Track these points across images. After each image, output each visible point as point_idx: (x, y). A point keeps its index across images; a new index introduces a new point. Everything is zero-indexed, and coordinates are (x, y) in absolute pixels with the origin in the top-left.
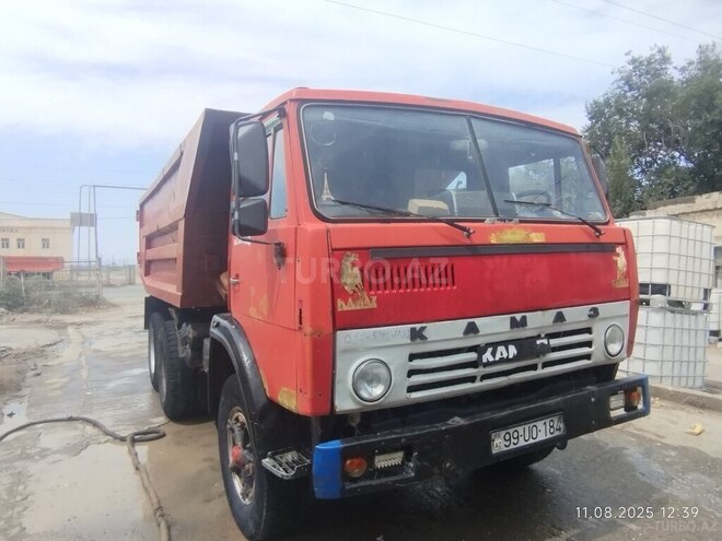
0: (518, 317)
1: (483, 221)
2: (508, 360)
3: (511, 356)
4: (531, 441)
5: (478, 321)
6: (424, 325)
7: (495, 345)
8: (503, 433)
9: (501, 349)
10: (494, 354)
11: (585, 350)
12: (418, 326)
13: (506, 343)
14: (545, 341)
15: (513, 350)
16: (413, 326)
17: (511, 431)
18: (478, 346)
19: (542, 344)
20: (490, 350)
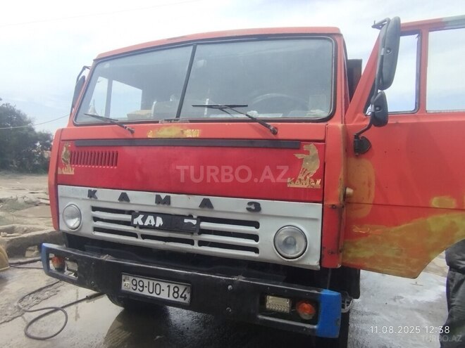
0: (163, 196)
1: (158, 122)
2: (154, 228)
3: (157, 226)
4: (154, 295)
5: (129, 193)
6: (96, 189)
7: (146, 214)
8: (131, 278)
9: (150, 218)
10: (144, 220)
11: (251, 242)
12: (93, 189)
13: (155, 215)
14: (194, 222)
15: (160, 221)
16: (90, 188)
17: (138, 279)
18: (133, 211)
19: (190, 223)
20: (141, 216)
